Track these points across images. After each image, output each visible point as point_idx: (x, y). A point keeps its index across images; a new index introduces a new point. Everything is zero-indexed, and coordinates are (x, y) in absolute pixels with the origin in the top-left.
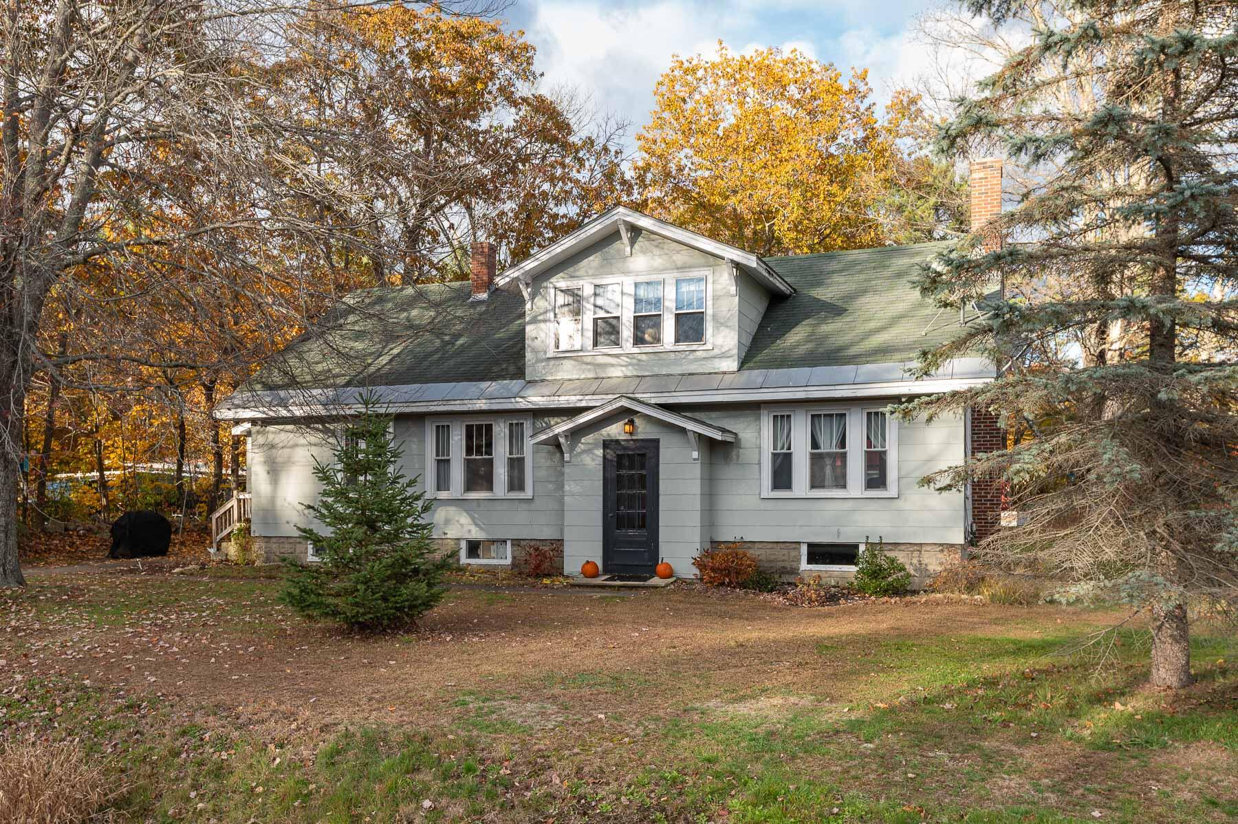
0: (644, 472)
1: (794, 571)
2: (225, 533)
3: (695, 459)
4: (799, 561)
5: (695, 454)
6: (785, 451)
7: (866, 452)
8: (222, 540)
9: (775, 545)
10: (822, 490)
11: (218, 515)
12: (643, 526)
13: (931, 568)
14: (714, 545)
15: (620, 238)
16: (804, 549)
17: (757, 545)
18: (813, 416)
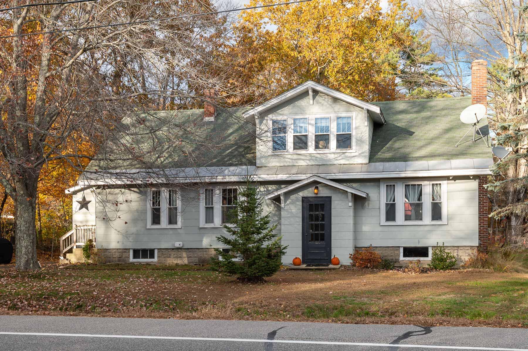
0: (323, 213)
1: (397, 261)
2: (68, 248)
3: (350, 206)
4: (399, 256)
5: (350, 204)
6: (392, 202)
7: (432, 203)
8: (66, 252)
9: (387, 249)
10: (410, 221)
11: (64, 238)
12: (322, 239)
13: (462, 258)
14: (357, 249)
15: (308, 95)
16: (402, 250)
17: (378, 249)
18: (406, 185)
